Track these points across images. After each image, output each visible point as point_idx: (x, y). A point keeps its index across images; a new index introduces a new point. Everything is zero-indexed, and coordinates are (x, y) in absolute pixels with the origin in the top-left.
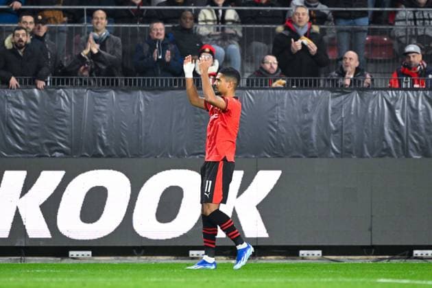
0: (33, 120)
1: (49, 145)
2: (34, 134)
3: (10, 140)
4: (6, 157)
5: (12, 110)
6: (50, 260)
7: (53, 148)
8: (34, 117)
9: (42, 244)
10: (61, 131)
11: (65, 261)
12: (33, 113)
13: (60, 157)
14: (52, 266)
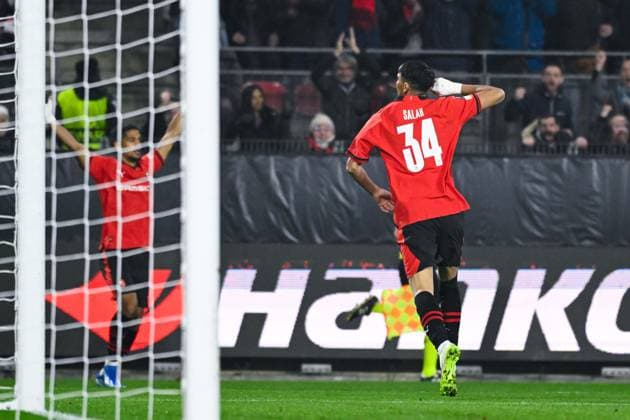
0: (556, 198)
1: (577, 231)
2: (556, 217)
3: (526, 224)
4: (521, 246)
5: (529, 187)
6: (578, 378)
7: (582, 235)
8: (557, 195)
9: (566, 358)
10: (592, 213)
11: (597, 381)
12: (556, 190)
13: (590, 247)
14: (578, 387)
